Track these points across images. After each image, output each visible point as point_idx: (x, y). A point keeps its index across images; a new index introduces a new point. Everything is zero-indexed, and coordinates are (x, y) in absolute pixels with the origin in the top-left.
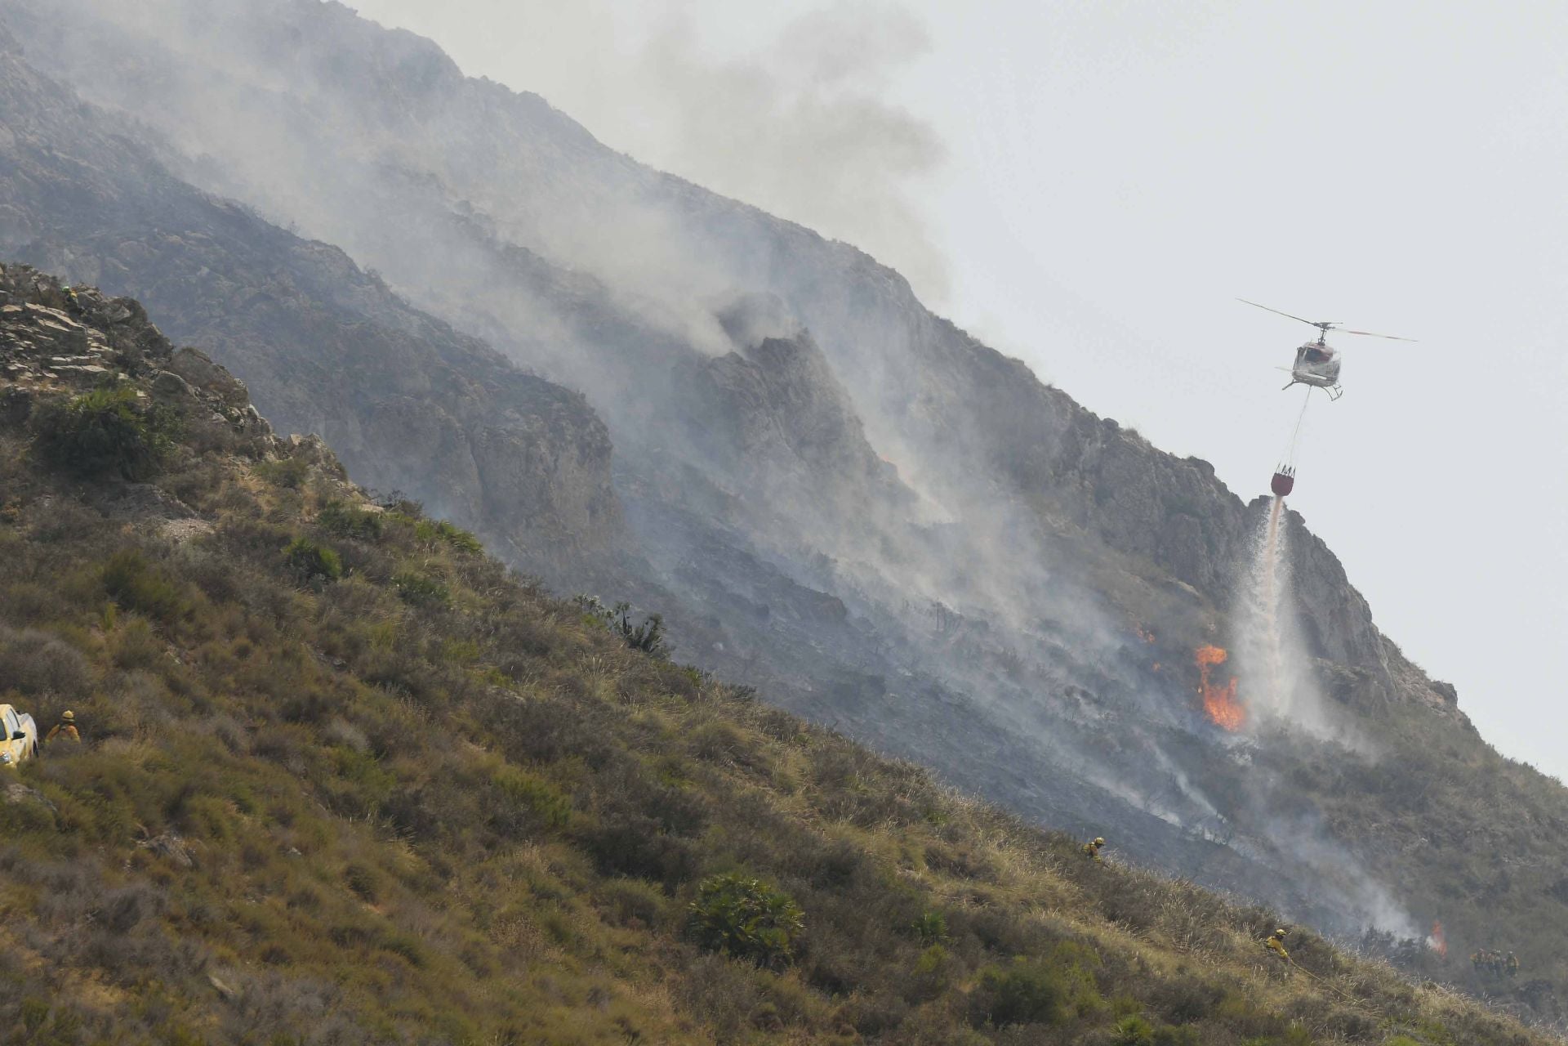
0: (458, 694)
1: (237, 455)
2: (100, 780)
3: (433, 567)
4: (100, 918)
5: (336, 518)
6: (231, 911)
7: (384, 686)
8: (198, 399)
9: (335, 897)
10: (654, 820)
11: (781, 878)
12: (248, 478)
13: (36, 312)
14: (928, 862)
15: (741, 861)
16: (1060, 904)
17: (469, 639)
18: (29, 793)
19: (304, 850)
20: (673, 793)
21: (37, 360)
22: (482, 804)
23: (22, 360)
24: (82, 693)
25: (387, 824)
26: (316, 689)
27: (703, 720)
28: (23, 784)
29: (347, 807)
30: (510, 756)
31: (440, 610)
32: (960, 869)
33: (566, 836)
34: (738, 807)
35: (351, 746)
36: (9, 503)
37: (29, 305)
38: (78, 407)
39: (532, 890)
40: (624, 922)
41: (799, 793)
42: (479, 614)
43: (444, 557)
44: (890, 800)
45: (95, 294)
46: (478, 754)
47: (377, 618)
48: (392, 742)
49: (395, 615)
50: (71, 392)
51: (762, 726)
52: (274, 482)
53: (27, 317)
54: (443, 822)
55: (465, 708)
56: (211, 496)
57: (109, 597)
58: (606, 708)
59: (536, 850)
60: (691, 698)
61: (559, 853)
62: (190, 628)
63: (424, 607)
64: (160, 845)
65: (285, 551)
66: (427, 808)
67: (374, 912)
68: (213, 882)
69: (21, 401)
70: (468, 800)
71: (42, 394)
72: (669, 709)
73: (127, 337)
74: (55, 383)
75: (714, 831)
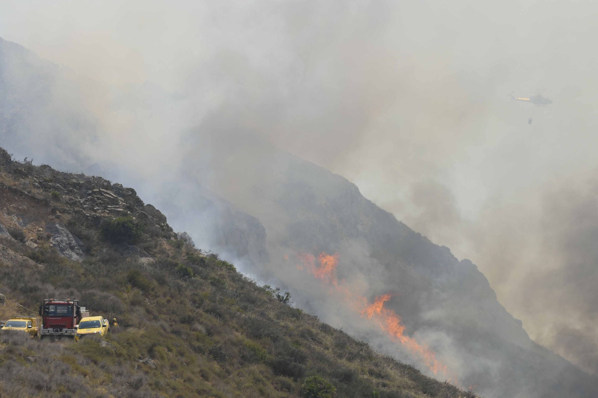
0: (233, 316)
1: (162, 237)
2: (129, 341)
3: (221, 275)
4: (131, 385)
5: (192, 259)
6: (167, 383)
7: (211, 313)
8: (151, 220)
9: (197, 379)
10: (292, 358)
11: (330, 378)
12: (166, 246)
13: (103, 192)
14: (369, 373)
15: (318, 372)
16: (409, 388)
17: (231, 298)
18: (107, 344)
19: (188, 364)
20: (298, 350)
21: (103, 206)
22: (240, 351)
23: (98, 206)
24: (121, 313)
25: (211, 356)
26: (190, 314)
27: (302, 326)
28: (106, 341)
29: (199, 350)
30: (248, 336)
31: (223, 288)
32: (379, 376)
33: (265, 362)
34: (317, 355)
35: (200, 332)
36: (92, 250)
37: (101, 189)
38: (115, 221)
39: (254, 379)
40: (282, 390)
41: (330, 350)
42: (235, 290)
43: (224, 272)
44: (358, 353)
45: (121, 186)
46: (239, 336)
47: (203, 290)
48: (213, 331)
49: (209, 289)
50: (113, 216)
51: (319, 328)
52: (173, 246)
53: (100, 193)
54: (228, 356)
55: (235, 321)
56: (154, 250)
57: (129, 283)
58: (273, 321)
59: (256, 366)
60: (298, 319)
61: (262, 367)
62: (153, 293)
63: (218, 287)
64: (146, 361)
65: (176, 268)
66: (223, 352)
67: (208, 385)
68: (161, 374)
69: (97, 219)
70: (236, 350)
71: (104, 217)
72: (291, 322)
73: (130, 200)
74: (108, 213)
75: (310, 363)
